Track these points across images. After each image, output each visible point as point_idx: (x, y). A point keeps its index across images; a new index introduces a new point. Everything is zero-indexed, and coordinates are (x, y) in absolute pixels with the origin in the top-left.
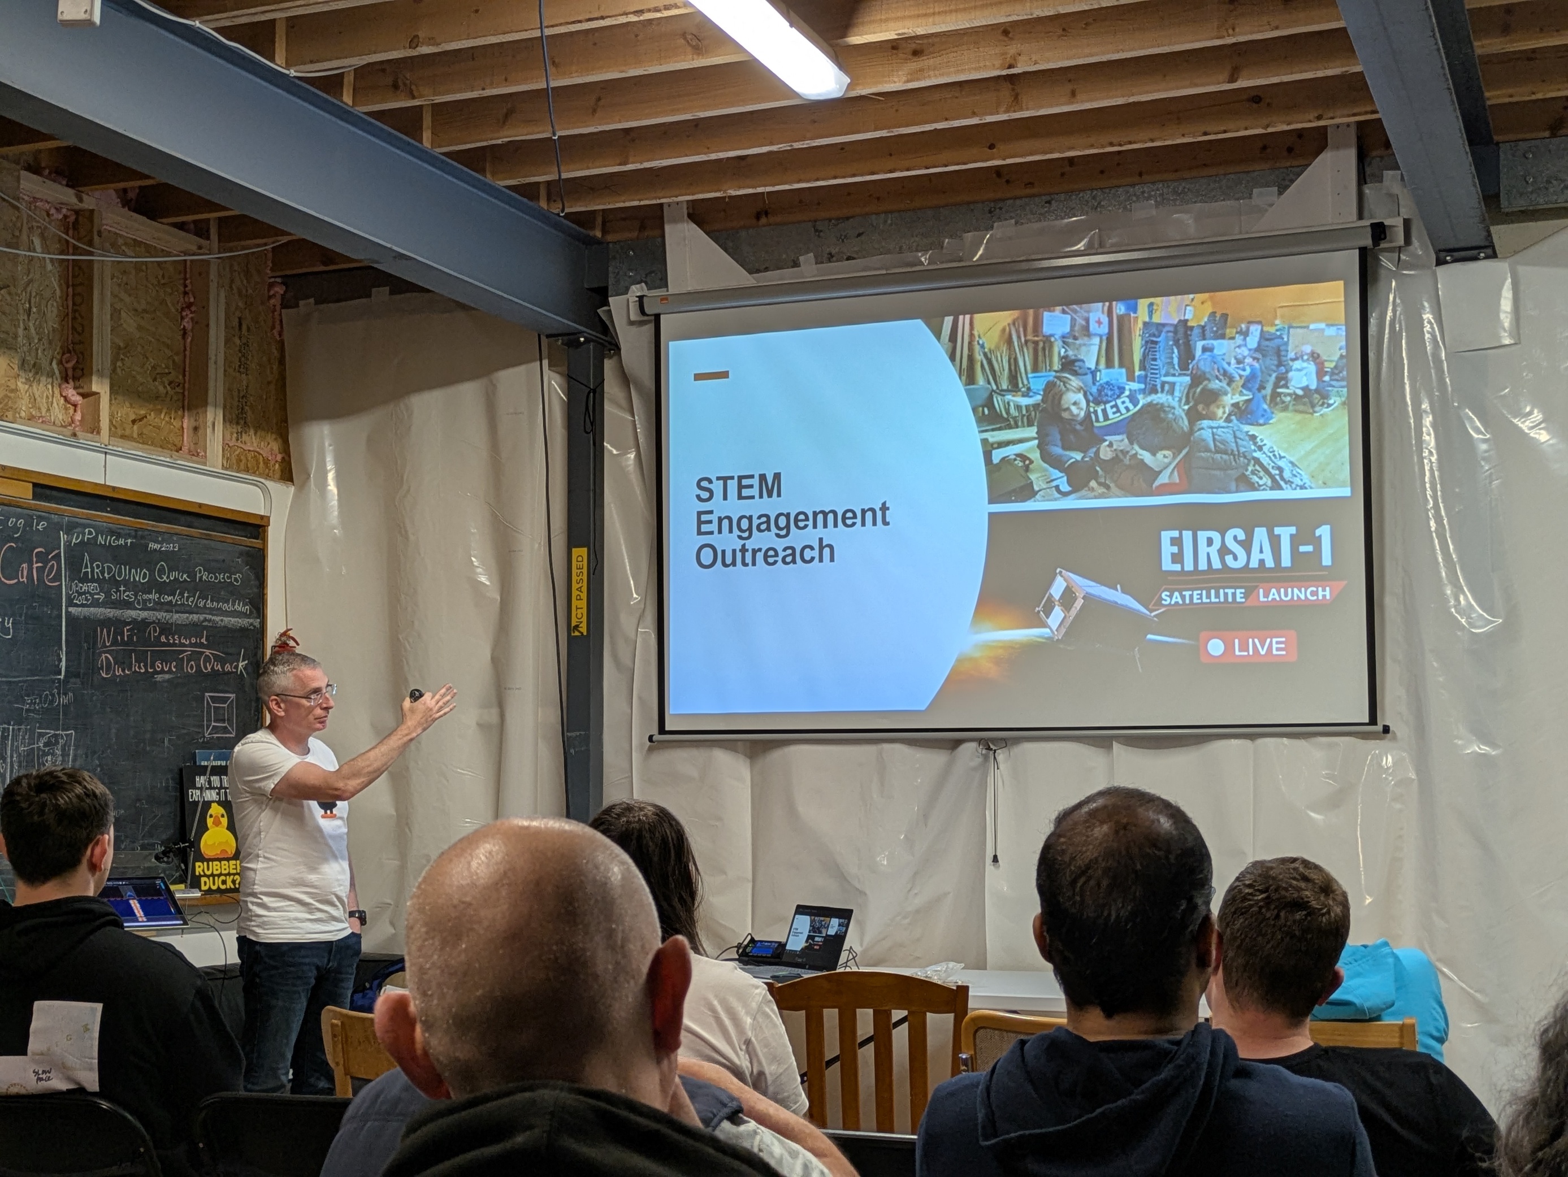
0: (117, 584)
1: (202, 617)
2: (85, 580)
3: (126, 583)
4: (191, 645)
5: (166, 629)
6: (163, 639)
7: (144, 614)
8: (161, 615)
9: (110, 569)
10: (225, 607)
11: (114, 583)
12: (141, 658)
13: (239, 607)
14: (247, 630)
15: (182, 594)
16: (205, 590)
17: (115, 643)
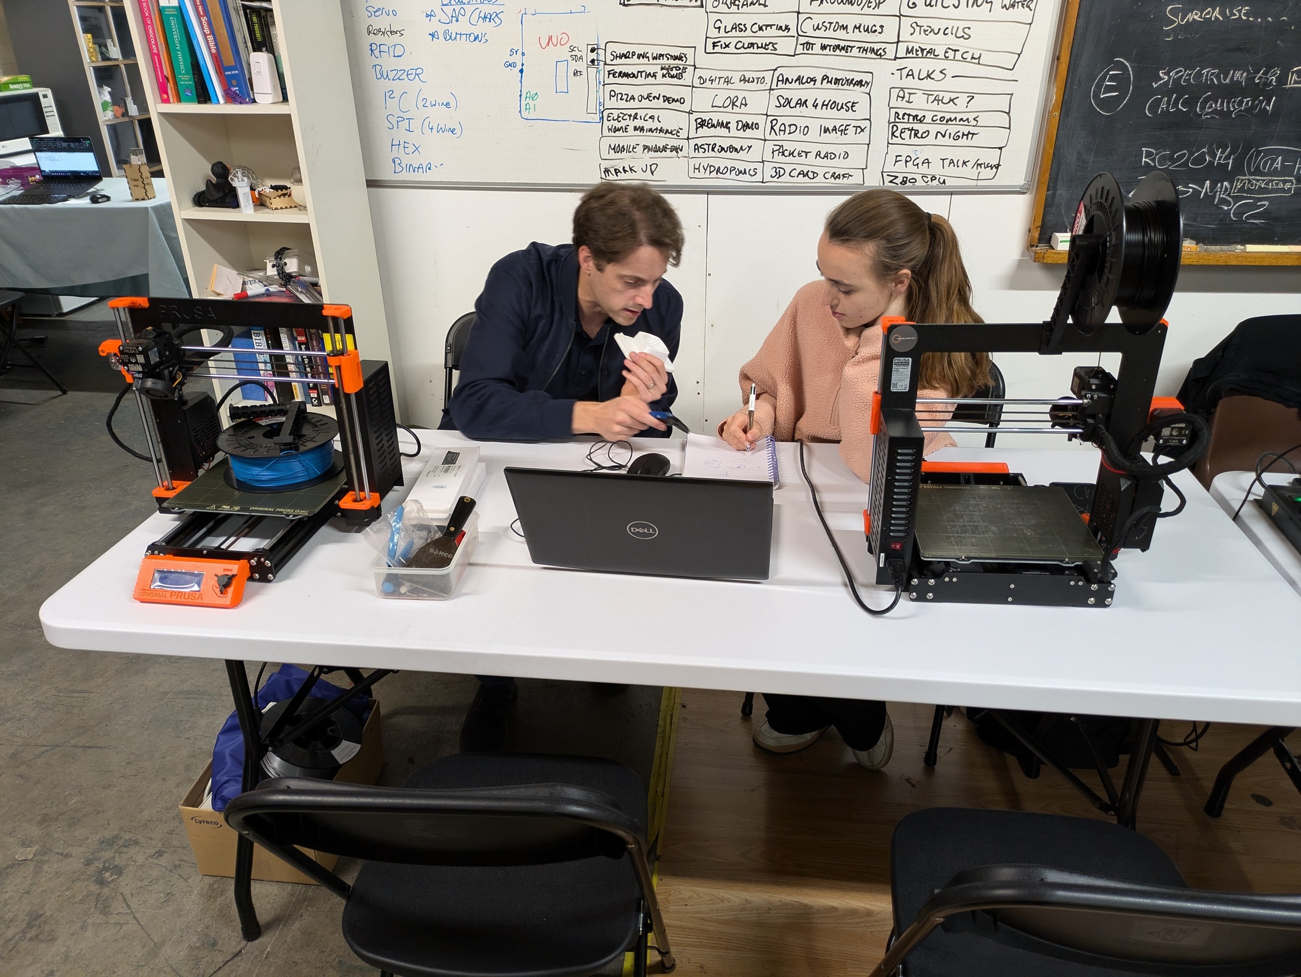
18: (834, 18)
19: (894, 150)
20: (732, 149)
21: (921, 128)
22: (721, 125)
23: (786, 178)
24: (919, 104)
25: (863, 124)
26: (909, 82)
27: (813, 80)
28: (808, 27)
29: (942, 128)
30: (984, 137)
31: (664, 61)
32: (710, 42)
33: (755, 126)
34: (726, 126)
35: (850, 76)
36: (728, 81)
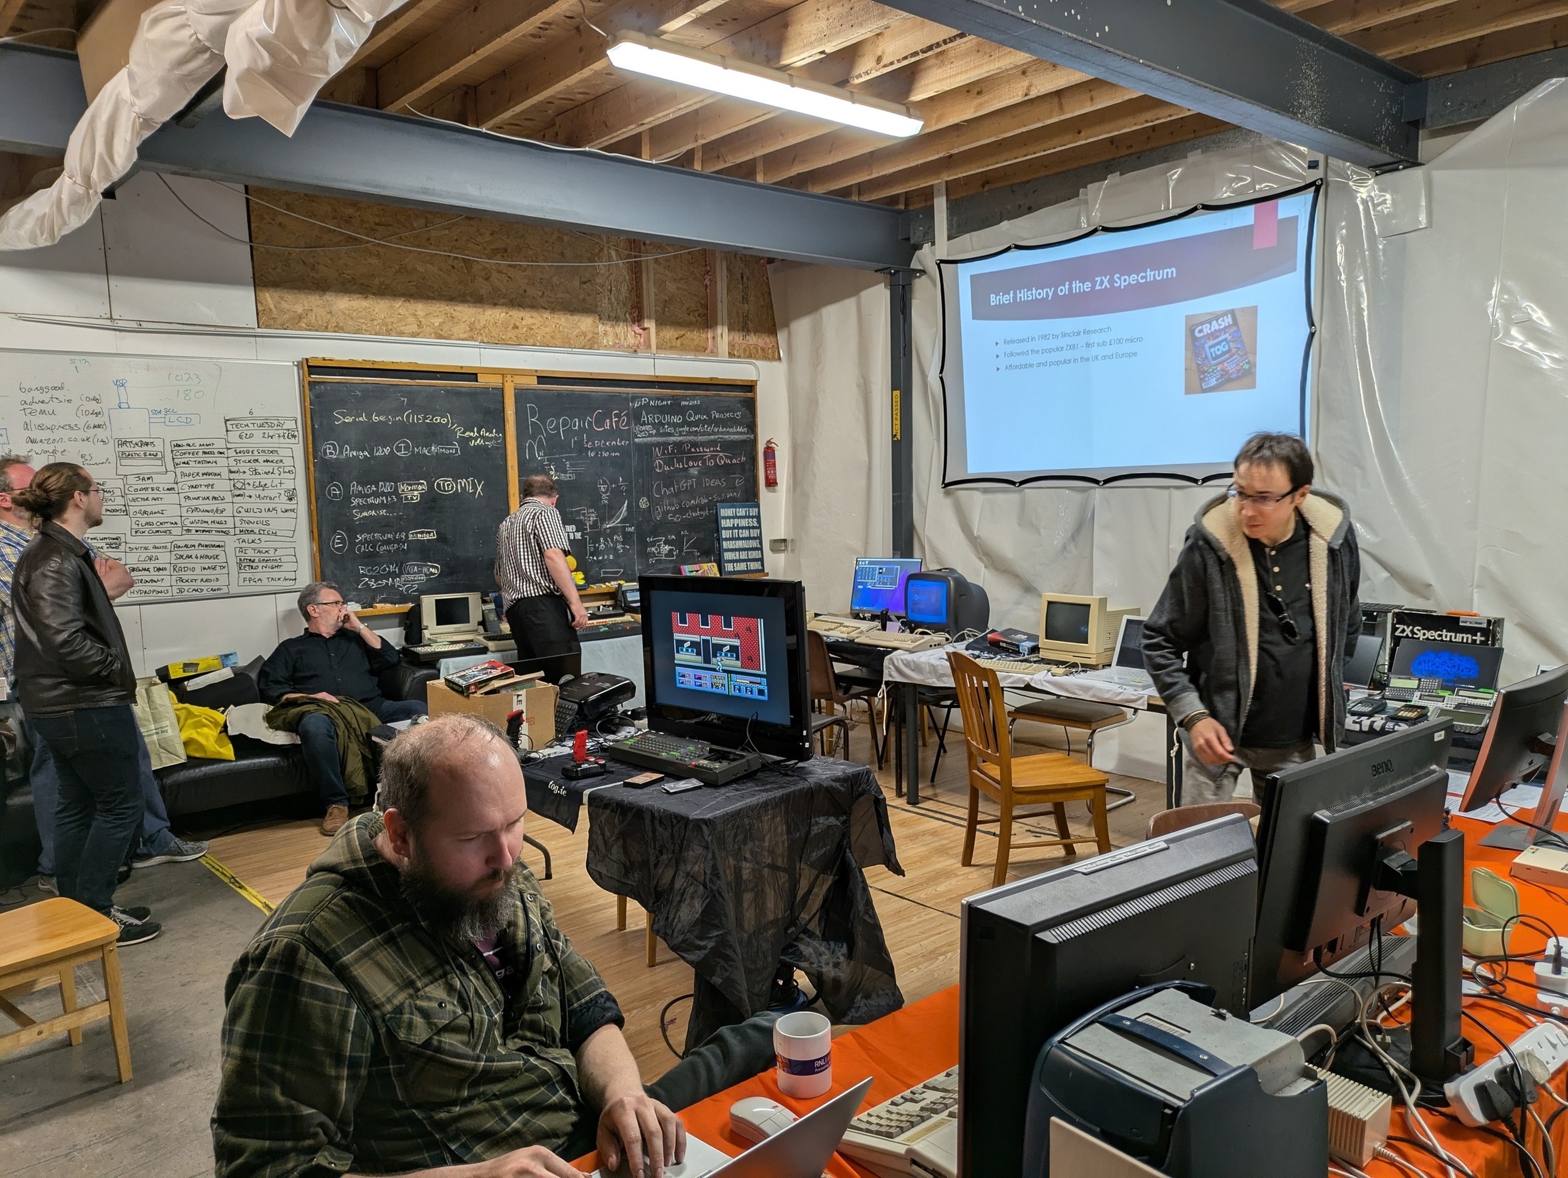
0: (664, 424)
1: (716, 437)
2: (644, 424)
3: (668, 424)
4: (710, 451)
5: (695, 445)
6: (693, 450)
7: (681, 438)
8: (691, 438)
9: (658, 418)
10: (731, 430)
11: (662, 424)
12: (680, 460)
13: (740, 429)
14: (745, 441)
15: (703, 426)
16: (718, 422)
17: (663, 454)
18: (200, 519)
19: (242, 576)
20: (152, 581)
21: (254, 565)
22: (145, 570)
23: (186, 593)
24: (251, 554)
25: (224, 565)
26: (243, 545)
27: (194, 546)
28: (187, 522)
29: (265, 564)
30: (286, 567)
31: (108, 541)
32: (133, 531)
33: (165, 569)
34: (148, 570)
35: (213, 543)
36: (146, 548)
